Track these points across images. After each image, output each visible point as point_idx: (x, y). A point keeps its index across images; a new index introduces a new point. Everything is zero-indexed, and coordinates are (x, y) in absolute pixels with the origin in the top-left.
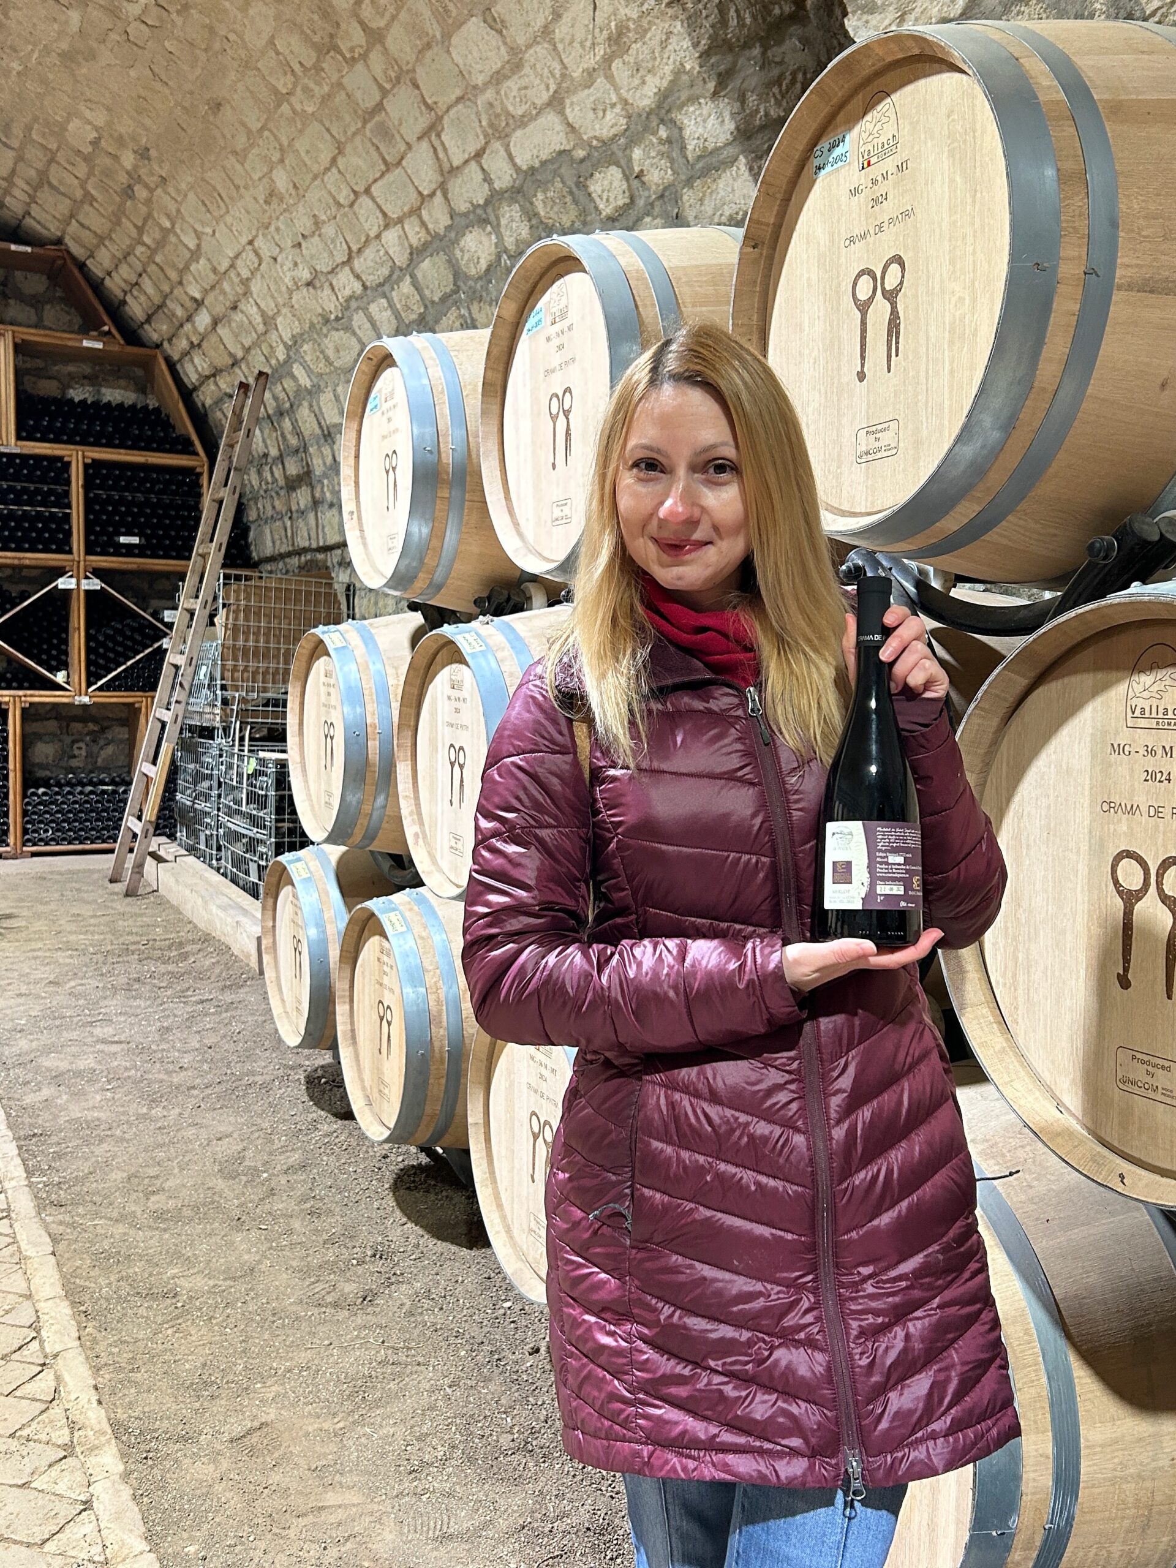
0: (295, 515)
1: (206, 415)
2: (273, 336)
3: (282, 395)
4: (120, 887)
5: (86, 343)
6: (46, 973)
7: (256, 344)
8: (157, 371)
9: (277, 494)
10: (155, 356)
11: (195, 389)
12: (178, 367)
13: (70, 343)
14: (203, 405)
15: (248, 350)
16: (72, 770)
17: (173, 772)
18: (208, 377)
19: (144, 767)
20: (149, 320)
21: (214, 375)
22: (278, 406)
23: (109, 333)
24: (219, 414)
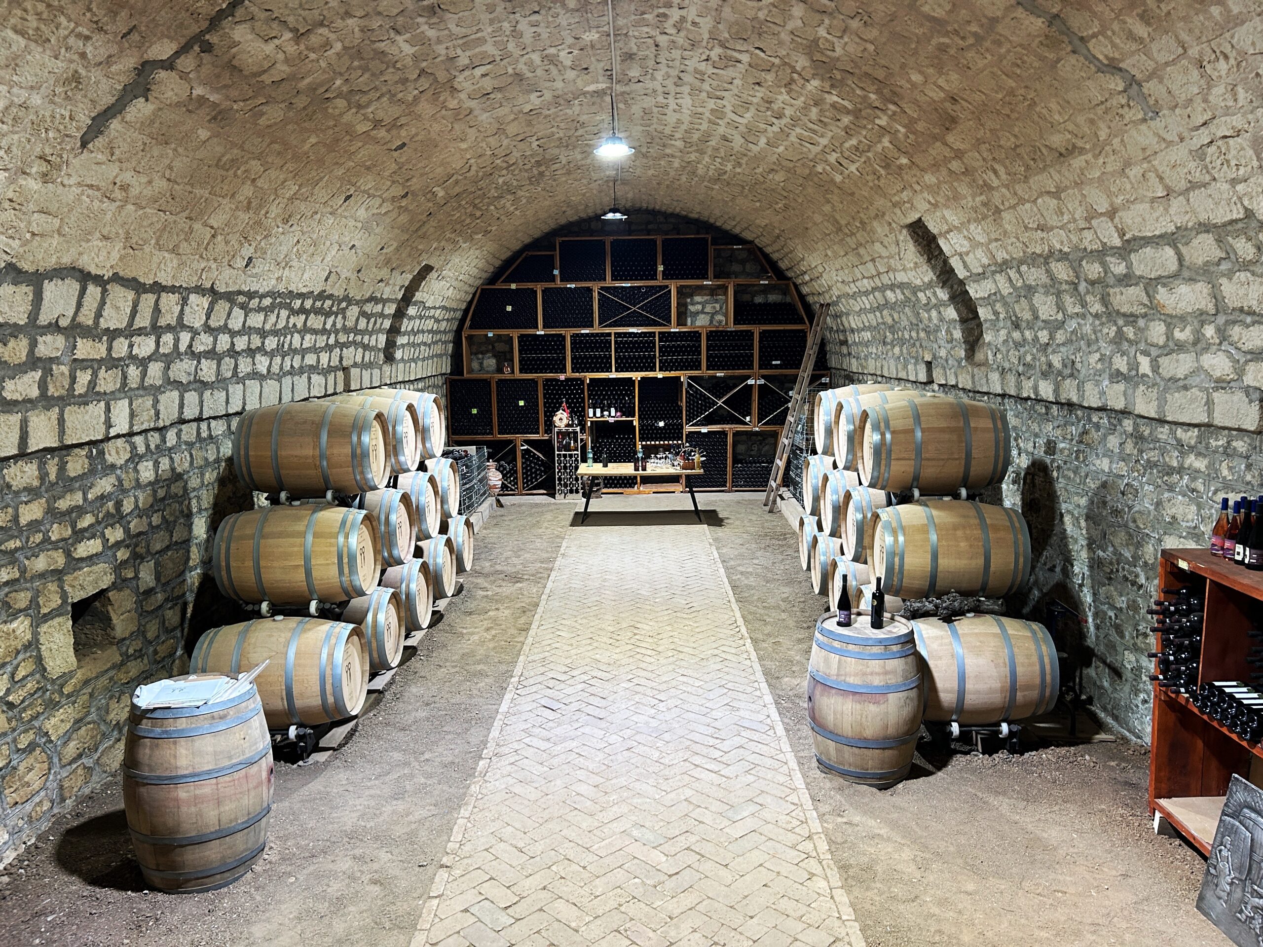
0: (842, 355)
2: (832, 292)
3: (836, 311)
4: (767, 508)
5: (762, 282)
6: (740, 541)
7: (826, 292)
8: (790, 289)
9: (836, 344)
10: (790, 283)
11: (806, 296)
12: (799, 288)
13: (755, 283)
15: (823, 293)
16: (751, 456)
17: (789, 462)
18: (810, 294)
19: (778, 461)
21: (813, 295)
22: (835, 314)
23: (771, 276)
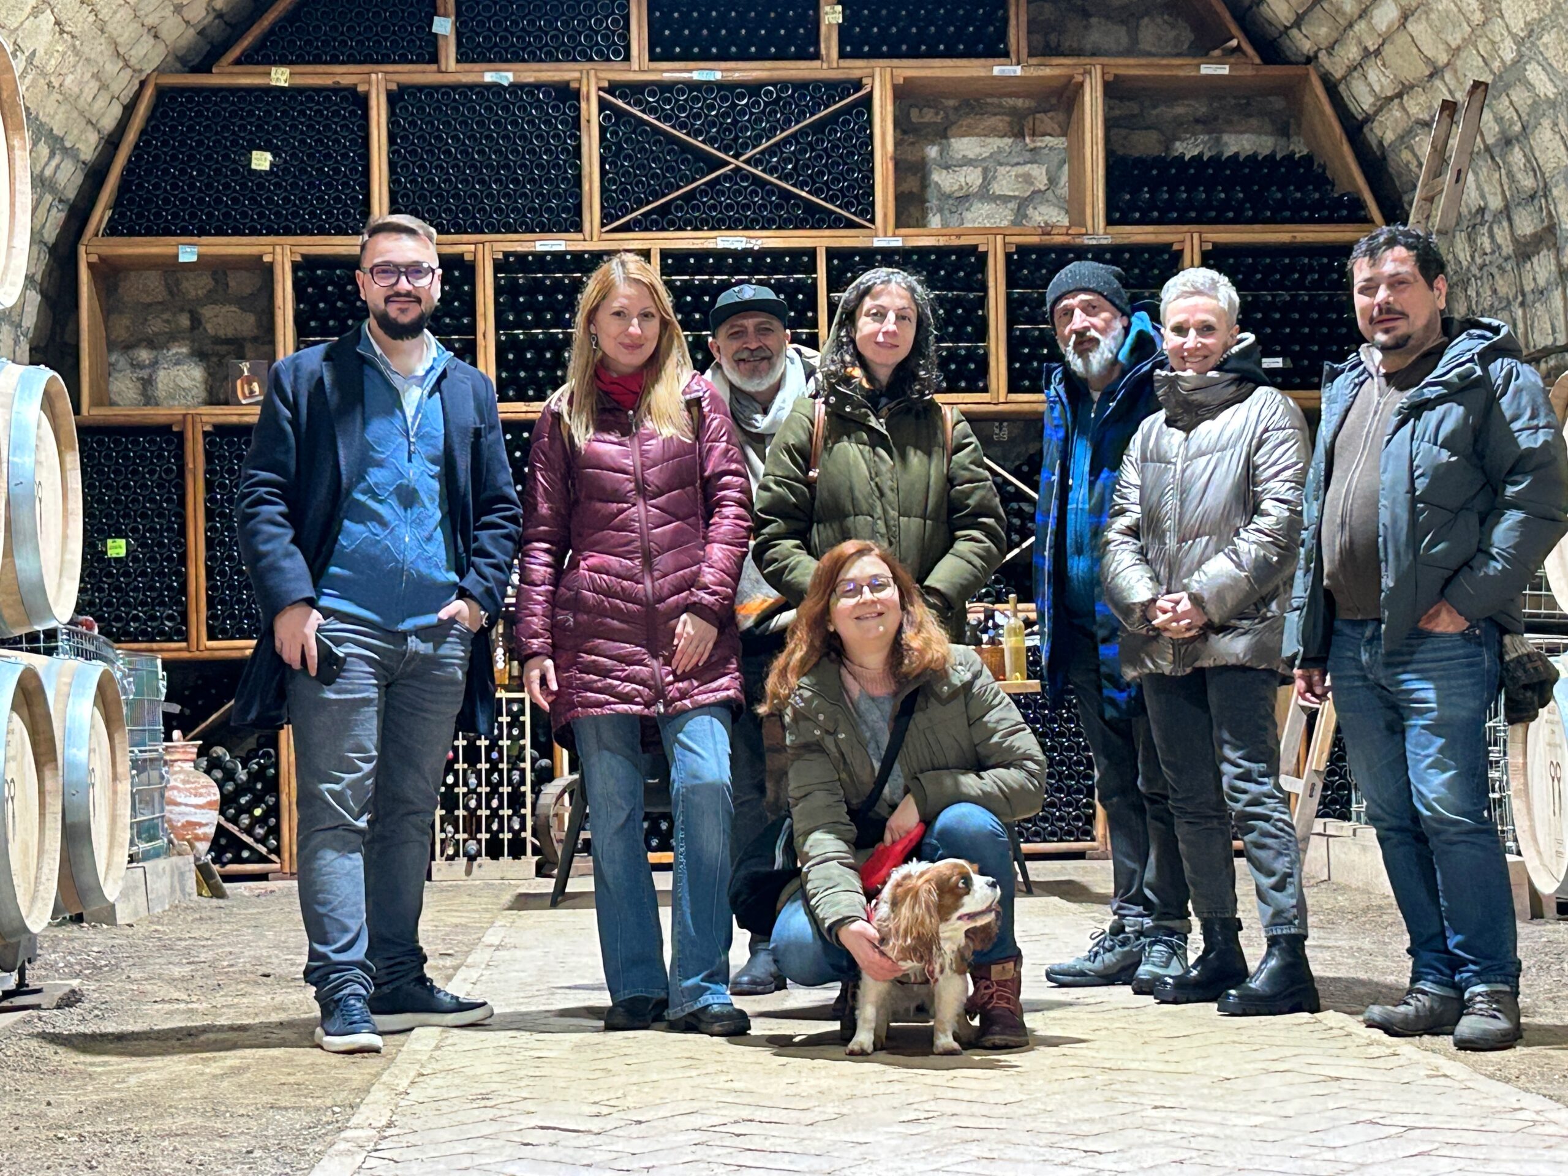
0: (1530, 298)
1: (1384, 158)
2: (1497, 26)
3: (1510, 114)
5: (1206, 70)
7: (1470, 41)
8: (1307, 99)
9: (1500, 267)
10: (1306, 77)
11: (1368, 119)
12: (1342, 88)
13: (1181, 73)
14: (1381, 143)
15: (1456, 52)
18: (1390, 99)
20: (1298, 22)
21: (1400, 95)
22: (1503, 132)
23: (1238, 48)
24: (1406, 155)
